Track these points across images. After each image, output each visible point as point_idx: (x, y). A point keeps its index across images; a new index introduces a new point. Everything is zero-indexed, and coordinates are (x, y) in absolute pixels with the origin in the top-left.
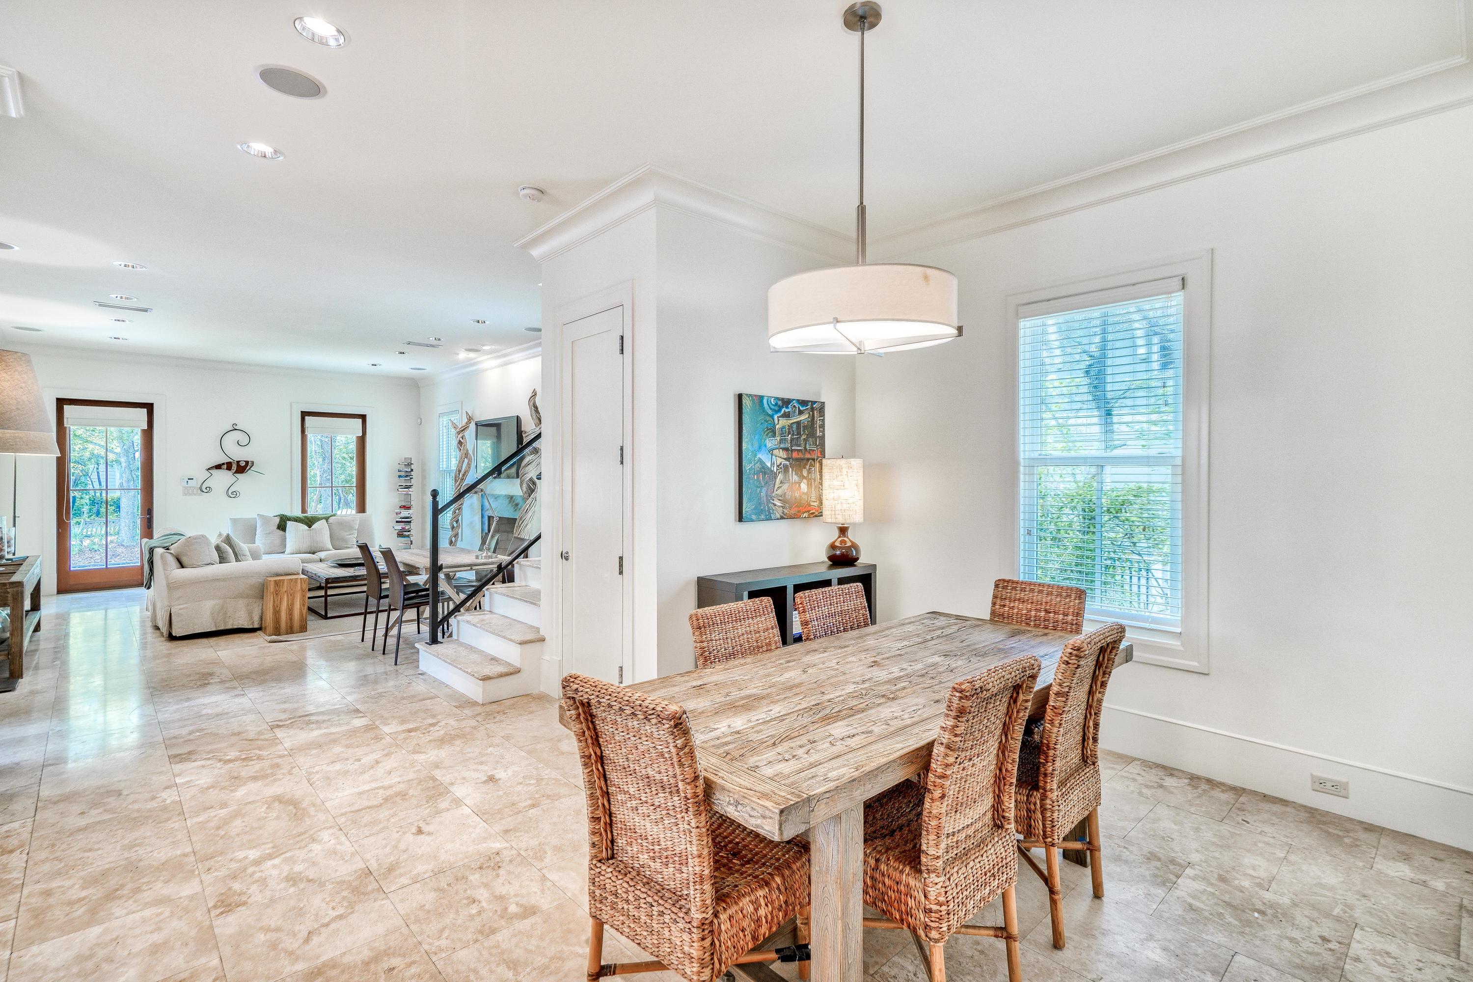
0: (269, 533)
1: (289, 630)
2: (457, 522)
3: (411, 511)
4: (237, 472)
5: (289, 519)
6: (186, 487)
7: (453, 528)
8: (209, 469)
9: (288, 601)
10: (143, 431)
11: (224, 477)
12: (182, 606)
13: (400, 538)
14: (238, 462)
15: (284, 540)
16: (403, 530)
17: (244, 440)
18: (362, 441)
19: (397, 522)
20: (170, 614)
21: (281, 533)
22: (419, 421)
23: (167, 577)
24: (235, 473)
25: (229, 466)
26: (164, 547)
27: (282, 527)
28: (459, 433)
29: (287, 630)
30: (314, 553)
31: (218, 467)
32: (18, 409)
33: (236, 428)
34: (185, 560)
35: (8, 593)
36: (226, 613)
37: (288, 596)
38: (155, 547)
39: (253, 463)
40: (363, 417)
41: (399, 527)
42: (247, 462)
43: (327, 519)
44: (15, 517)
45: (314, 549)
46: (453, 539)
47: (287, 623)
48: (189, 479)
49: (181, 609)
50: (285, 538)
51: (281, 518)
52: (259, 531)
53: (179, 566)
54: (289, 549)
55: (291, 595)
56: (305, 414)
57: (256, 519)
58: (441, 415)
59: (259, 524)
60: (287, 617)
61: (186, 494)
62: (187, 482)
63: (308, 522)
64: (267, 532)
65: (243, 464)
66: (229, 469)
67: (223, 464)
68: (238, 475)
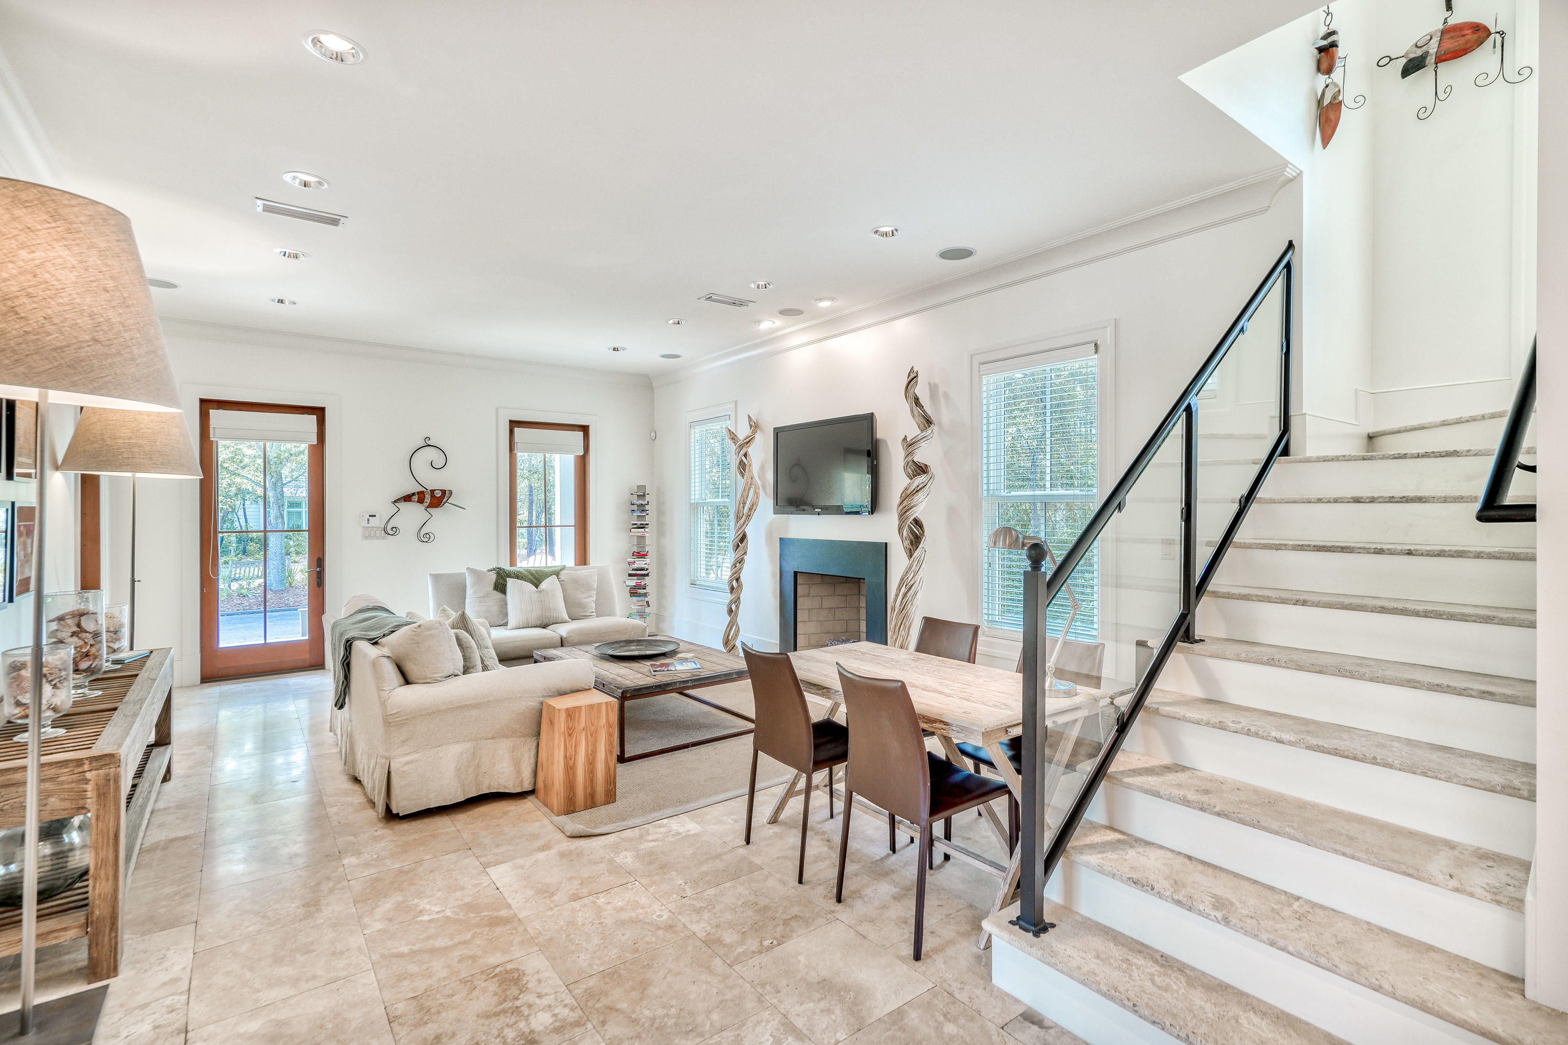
0: (484, 597)
1: (589, 803)
2: (738, 580)
3: (648, 561)
4: (431, 505)
5: (509, 575)
6: (367, 528)
7: (732, 589)
8: (395, 502)
9: (587, 746)
10: (312, 446)
11: (414, 513)
12: (408, 758)
13: (635, 599)
14: (432, 491)
15: (504, 605)
16: (638, 586)
17: (439, 462)
18: (583, 463)
19: (630, 575)
20: (389, 773)
21: (499, 595)
22: (653, 434)
23: (383, 704)
24: (429, 506)
25: (421, 497)
26: (370, 640)
27: (501, 587)
28: (741, 447)
29: (586, 801)
30: (544, 626)
31: (407, 498)
32: (96, 341)
33: (429, 443)
34: (412, 669)
35: (87, 781)
36: (480, 767)
37: (587, 736)
38: (354, 639)
39: (451, 492)
40: (585, 429)
41: (633, 582)
42: (444, 492)
43: (557, 574)
44: (133, 581)
45: (546, 621)
46: (734, 607)
47: (585, 788)
48: (370, 516)
49: (408, 763)
50: (506, 604)
51: (498, 573)
52: (469, 592)
53: (402, 680)
54: (513, 620)
55: (592, 736)
56: (514, 424)
57: (464, 574)
58: (692, 424)
59: (469, 582)
60: (585, 777)
61: (366, 538)
62: (368, 520)
63: (533, 579)
64: (482, 595)
65: (438, 494)
66: (421, 501)
67: (413, 494)
68: (431, 510)
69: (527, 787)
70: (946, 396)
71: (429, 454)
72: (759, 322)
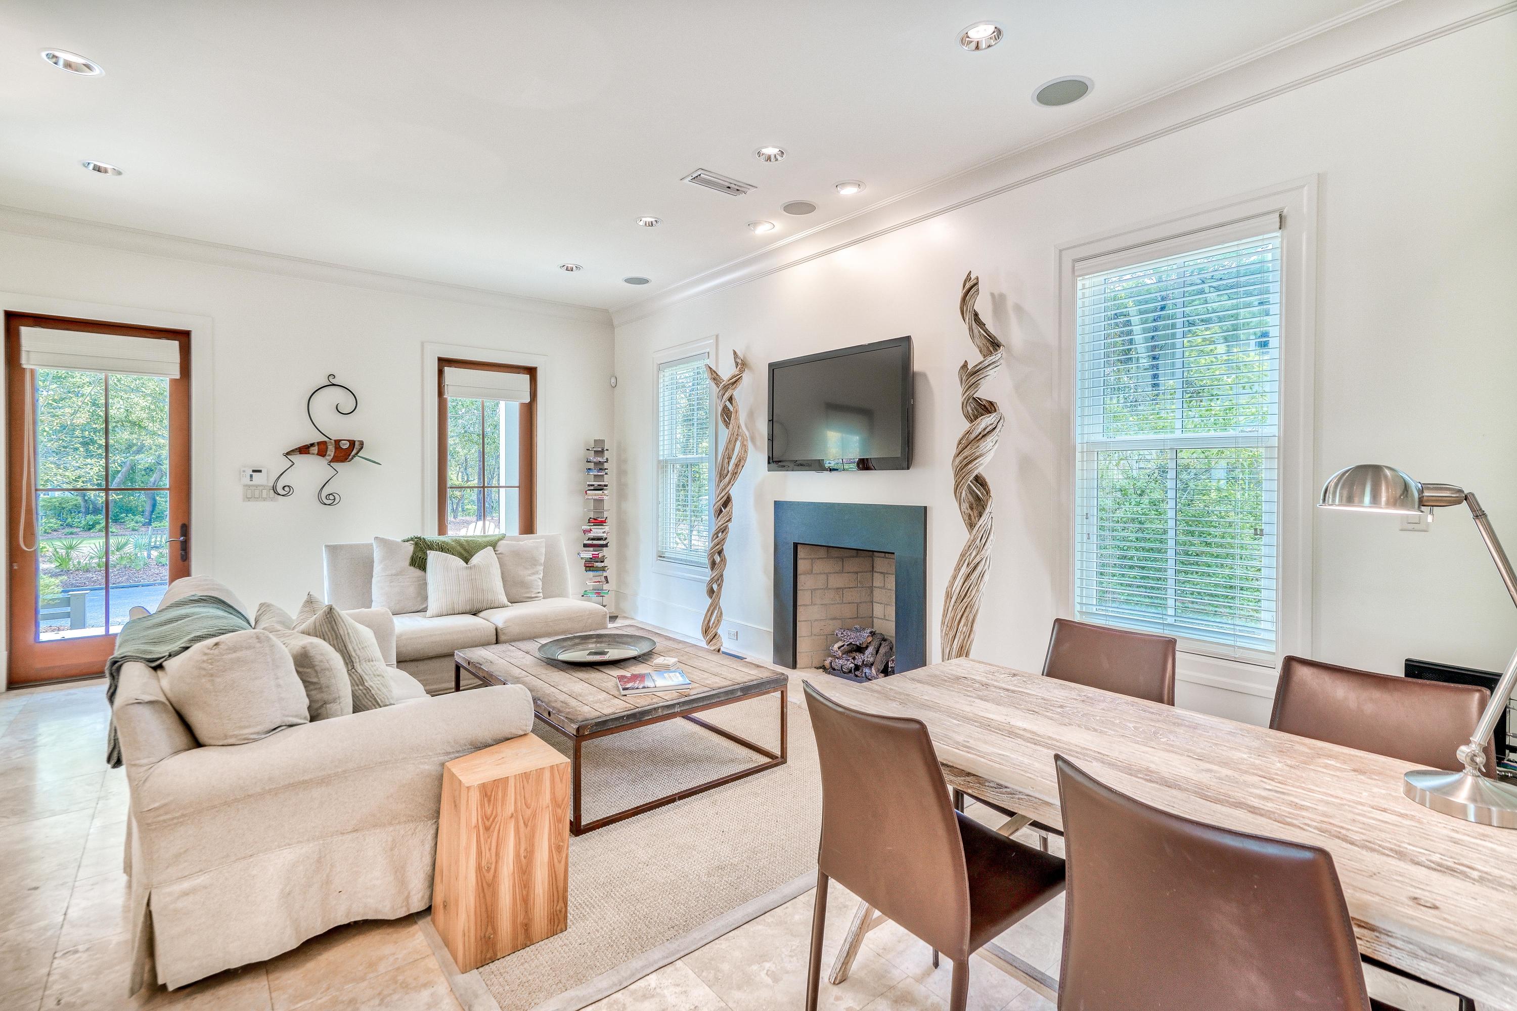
0: (396, 575)
1: (521, 938)
2: (720, 553)
3: (607, 528)
4: (336, 459)
5: (431, 546)
6: (249, 486)
7: (713, 564)
8: (288, 453)
10: (173, 382)
11: (314, 469)
12: (186, 885)
13: (591, 574)
14: (337, 442)
15: (423, 586)
16: (595, 559)
17: (347, 404)
18: (529, 413)
19: (585, 546)
20: (149, 915)
21: (418, 572)
22: (613, 380)
24: (332, 461)
25: (322, 449)
26: (151, 661)
27: (419, 562)
28: (725, 389)
29: (515, 938)
30: (475, 613)
31: (304, 450)
33: (334, 381)
38: (125, 658)
39: (362, 443)
40: (532, 372)
41: (588, 554)
42: (352, 443)
43: (494, 545)
45: (477, 606)
46: (715, 587)
47: (515, 915)
48: (254, 471)
49: (186, 894)
50: (426, 584)
51: (416, 544)
52: (377, 569)
54: (434, 605)
55: (526, 825)
56: (444, 362)
57: (371, 545)
58: (661, 367)
59: (377, 555)
60: (514, 899)
61: (248, 499)
62: (251, 476)
63: (463, 552)
64: (394, 572)
65: (345, 445)
66: (322, 453)
67: (312, 445)
68: (337, 465)
69: (417, 905)
70: (1019, 309)
71: (334, 395)
72: (753, 224)
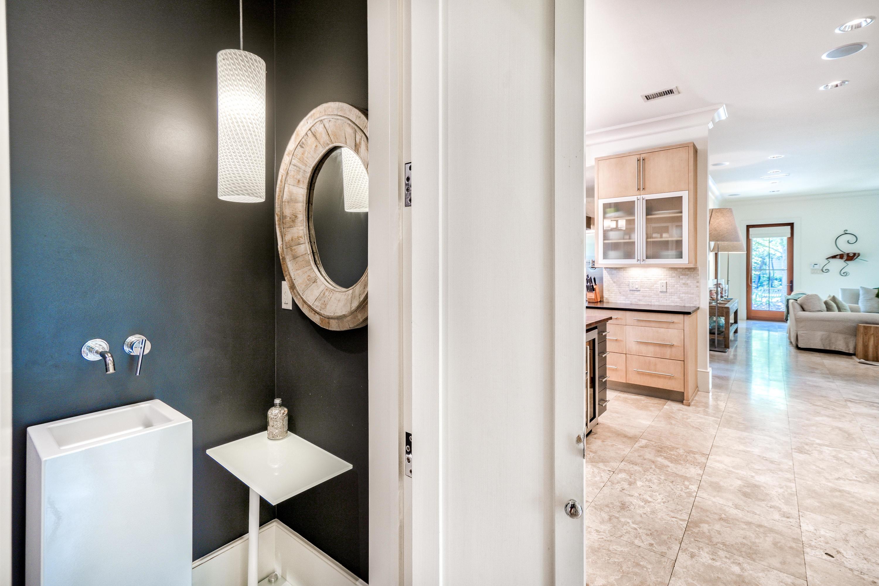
4: (847, 260)
6: (813, 269)
8: (827, 258)
9: (874, 340)
10: (789, 238)
11: (839, 263)
12: (804, 332)
14: (848, 254)
17: (852, 239)
20: (798, 334)
23: (795, 315)
24: (846, 260)
25: (841, 256)
26: (794, 300)
29: (873, 358)
31: (834, 257)
33: (847, 232)
34: (805, 307)
35: (724, 311)
36: (830, 340)
38: (790, 299)
39: (859, 254)
42: (855, 254)
44: (728, 280)
47: (873, 354)
48: (815, 264)
52: (861, 297)
53: (801, 309)
55: (877, 337)
57: (859, 289)
59: (861, 292)
60: (873, 350)
61: (812, 273)
62: (814, 266)
64: (868, 298)
65: (852, 255)
66: (841, 258)
67: (837, 255)
68: (847, 262)
69: (853, 351)
